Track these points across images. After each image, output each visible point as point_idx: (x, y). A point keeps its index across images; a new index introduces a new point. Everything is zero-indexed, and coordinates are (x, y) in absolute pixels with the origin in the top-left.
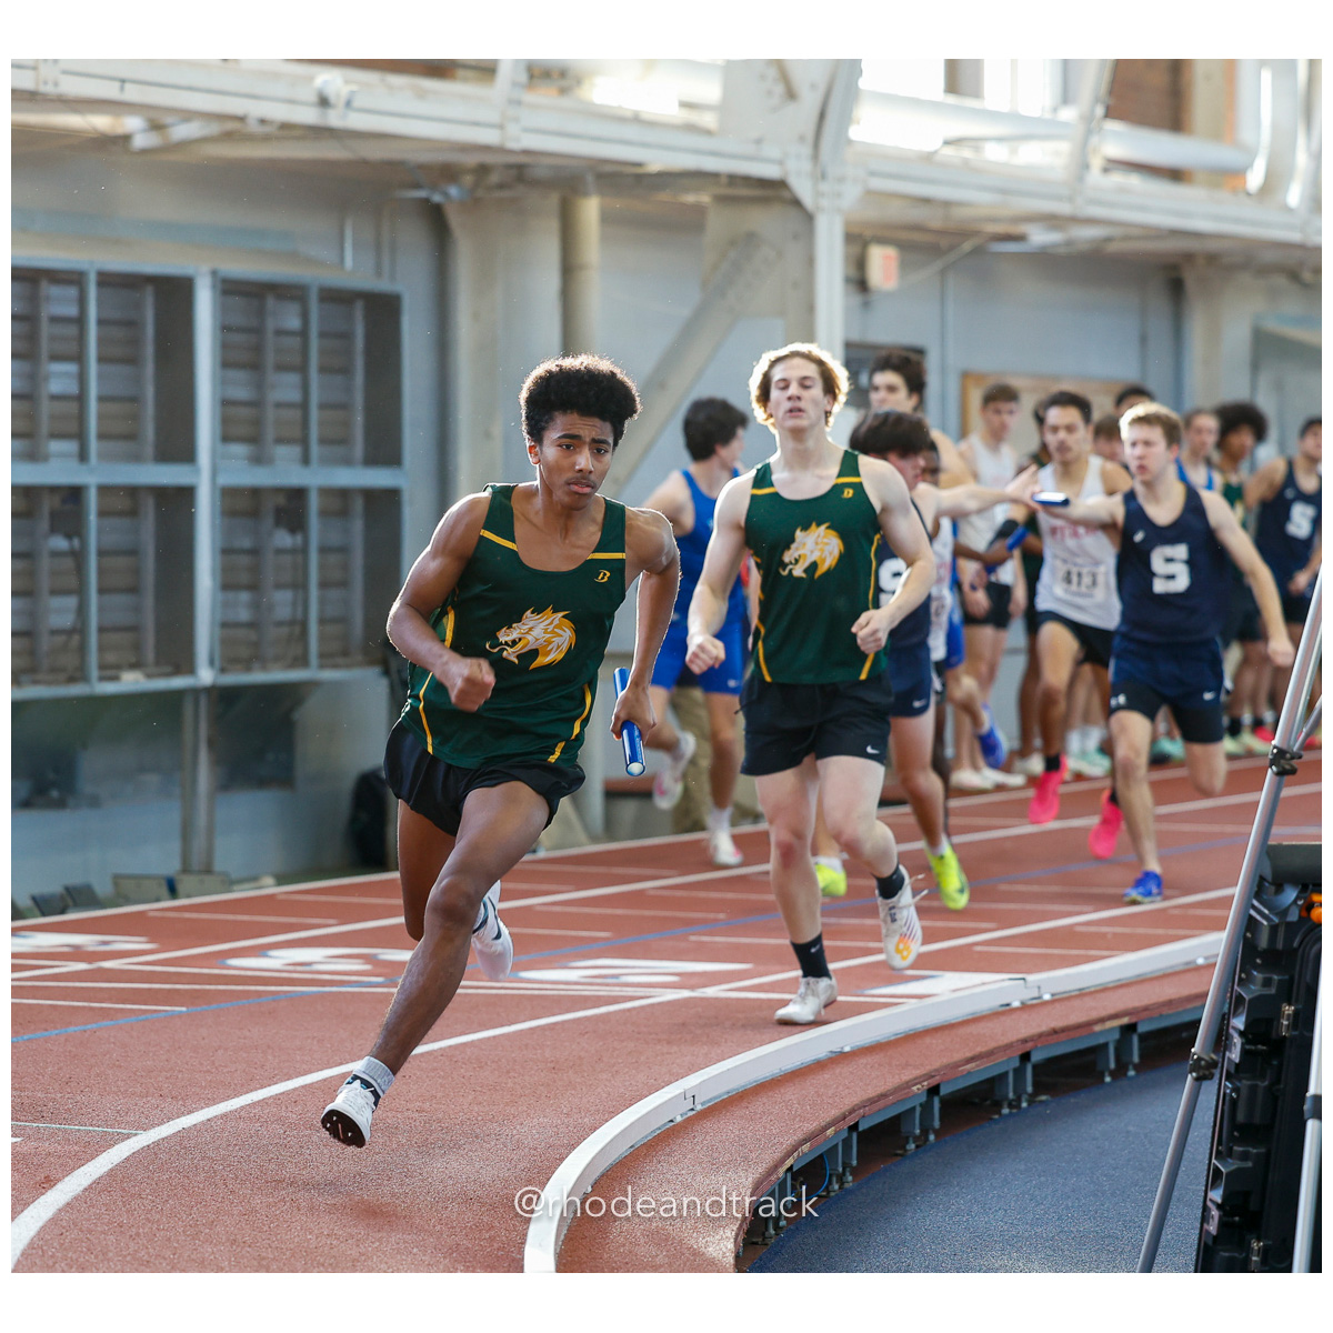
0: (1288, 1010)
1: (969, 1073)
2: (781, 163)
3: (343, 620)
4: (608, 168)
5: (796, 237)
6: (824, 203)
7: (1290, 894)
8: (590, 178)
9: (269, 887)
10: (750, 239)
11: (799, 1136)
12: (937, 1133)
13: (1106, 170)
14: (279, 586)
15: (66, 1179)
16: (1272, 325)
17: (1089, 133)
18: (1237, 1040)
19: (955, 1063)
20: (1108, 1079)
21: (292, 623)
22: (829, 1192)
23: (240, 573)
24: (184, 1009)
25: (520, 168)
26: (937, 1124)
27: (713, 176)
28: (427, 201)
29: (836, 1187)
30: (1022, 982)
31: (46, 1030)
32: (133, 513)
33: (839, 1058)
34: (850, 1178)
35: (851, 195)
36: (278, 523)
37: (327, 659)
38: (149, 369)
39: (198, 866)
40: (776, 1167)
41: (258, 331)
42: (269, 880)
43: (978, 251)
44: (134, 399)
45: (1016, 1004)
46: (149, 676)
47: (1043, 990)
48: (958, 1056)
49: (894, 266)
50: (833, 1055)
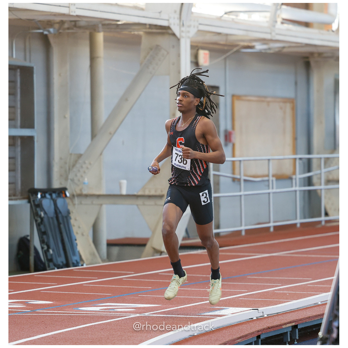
1: (239, 343)
2: (168, 20)
4: (107, 22)
5: (173, 47)
6: (183, 34)
8: (100, 25)
10: (157, 48)
13: (282, 23)
17: (277, 10)
19: (234, 339)
25: (75, 21)
27: (144, 25)
28: (42, 33)
30: (257, 310)
33: (193, 337)
35: (193, 32)
43: (238, 51)
45: (255, 318)
47: (264, 313)
49: (208, 56)
50: (191, 336)
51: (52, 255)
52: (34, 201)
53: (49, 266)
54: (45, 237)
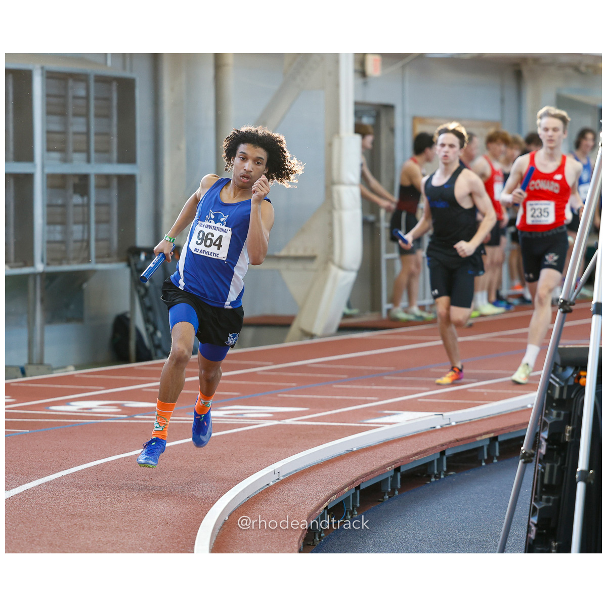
0: (569, 428)
1: (415, 461)
3: (108, 240)
7: (570, 371)
9: (71, 371)
11: (331, 492)
12: (400, 491)
14: (76, 223)
16: (566, 93)
18: (544, 444)
19: (408, 456)
20: (484, 464)
21: (82, 241)
23: (57, 216)
24: (28, 431)
26: (399, 486)
29: (349, 517)
30: (441, 416)
33: (351, 454)
34: (356, 513)
36: (75, 192)
37: (100, 258)
39: (36, 361)
40: (319, 507)
41: (64, 97)
42: (72, 368)
43: (421, 56)
45: (438, 427)
46: (12, 267)
47: (451, 420)
48: (409, 453)
50: (348, 452)
51: (160, 340)
52: (135, 265)
53: (156, 355)
54: (150, 314)
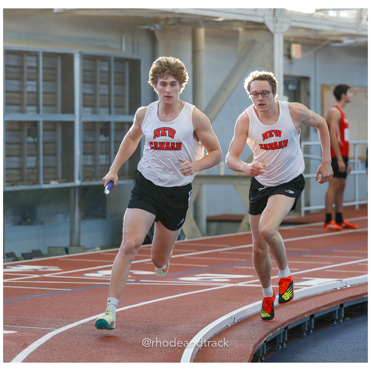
1: (323, 310)
2: (263, 17)
4: (207, 19)
5: (268, 41)
6: (277, 30)
8: (201, 22)
9: (98, 251)
10: (253, 42)
11: (269, 331)
12: (313, 330)
14: (101, 154)
15: (32, 344)
19: (319, 307)
21: (105, 165)
22: (278, 349)
23: (89, 149)
24: (70, 290)
25: (179, 19)
26: (313, 327)
27: (241, 21)
28: (149, 30)
29: (281, 347)
30: (340, 281)
31: (26, 297)
32: (54, 130)
34: (285, 344)
35: (286, 27)
36: (101, 133)
38: (59, 83)
39: (75, 244)
40: (261, 340)
41: (94, 71)
42: (98, 248)
43: (327, 46)
44: (55, 93)
45: (339, 288)
46: (59, 182)
47: (347, 284)
48: (320, 305)
49: (300, 51)
